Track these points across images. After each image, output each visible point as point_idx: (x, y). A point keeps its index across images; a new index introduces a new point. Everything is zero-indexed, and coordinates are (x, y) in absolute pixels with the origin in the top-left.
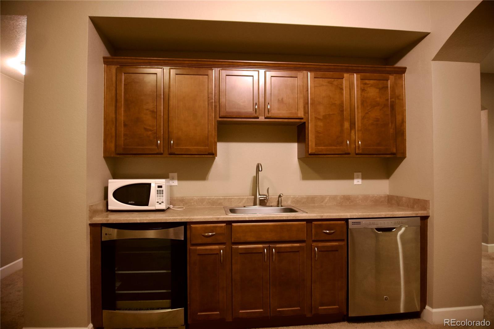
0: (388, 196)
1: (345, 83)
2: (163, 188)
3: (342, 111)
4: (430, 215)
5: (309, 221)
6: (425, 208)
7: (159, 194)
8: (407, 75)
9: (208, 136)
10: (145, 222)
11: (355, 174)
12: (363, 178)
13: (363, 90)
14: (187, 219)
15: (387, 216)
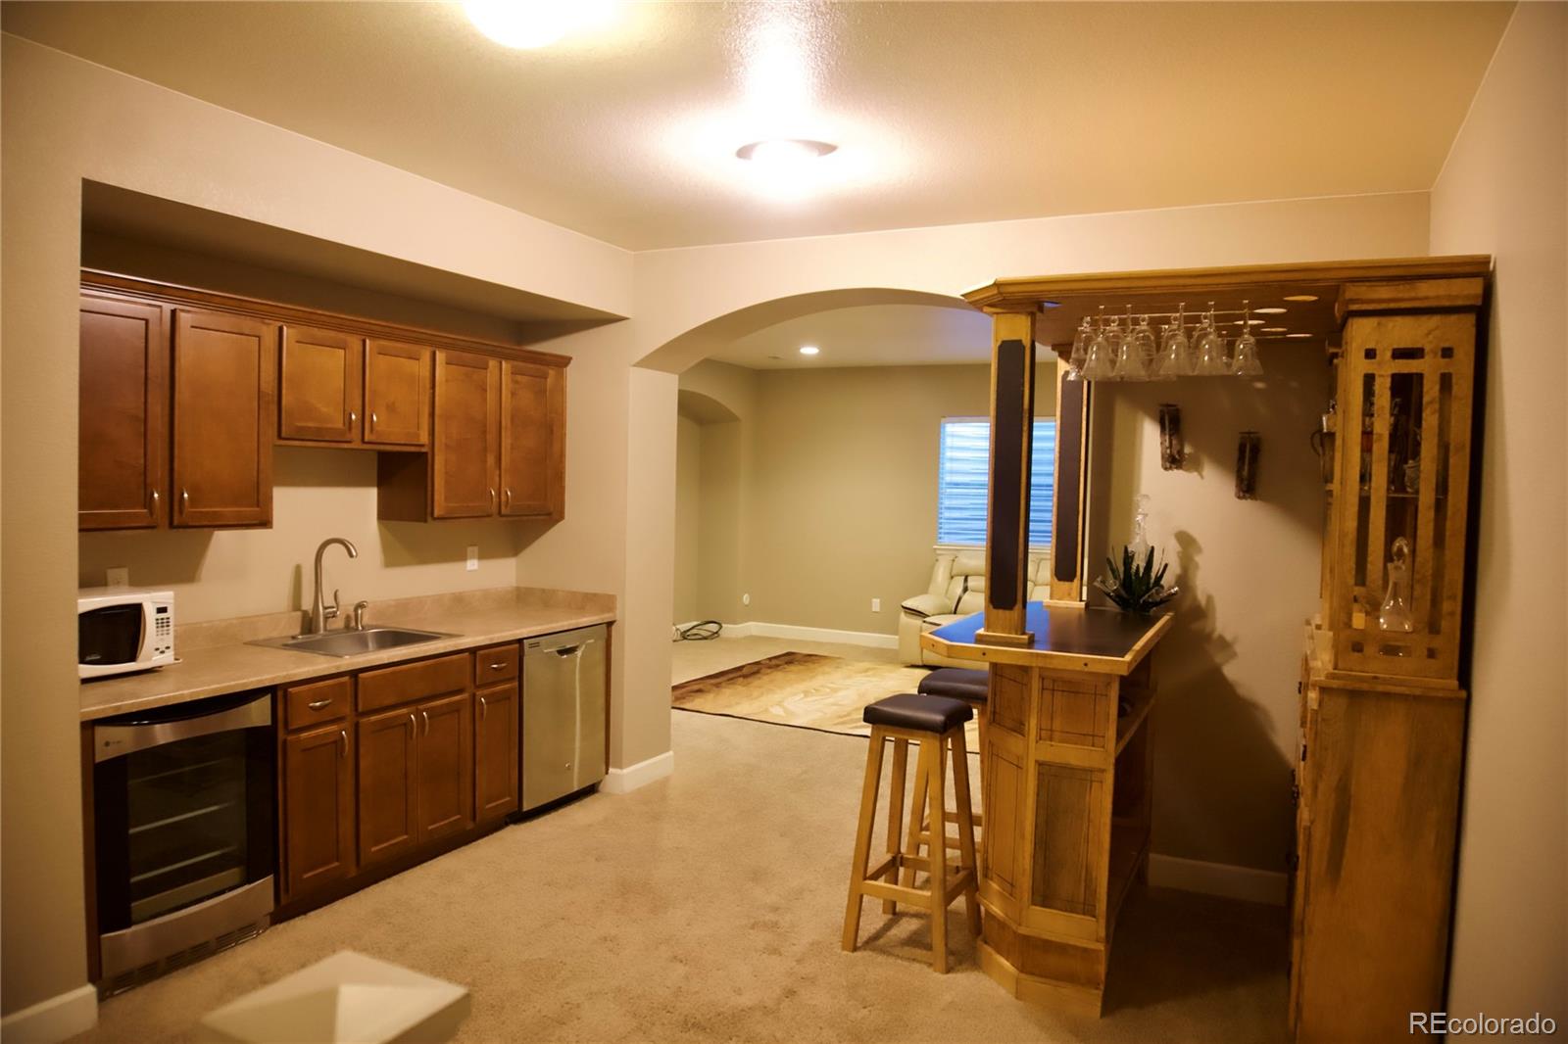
0: (518, 589)
1: (491, 376)
2: (170, 614)
3: (484, 432)
4: (618, 618)
5: (473, 651)
6: (611, 608)
7: (160, 629)
8: (570, 370)
9: (258, 483)
10: (202, 697)
11: (470, 549)
12: (482, 557)
13: (513, 394)
14: (285, 677)
15: (571, 627)
